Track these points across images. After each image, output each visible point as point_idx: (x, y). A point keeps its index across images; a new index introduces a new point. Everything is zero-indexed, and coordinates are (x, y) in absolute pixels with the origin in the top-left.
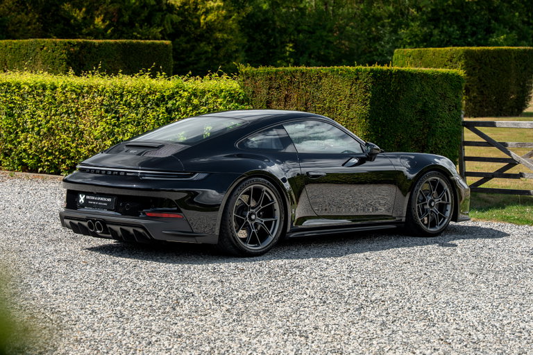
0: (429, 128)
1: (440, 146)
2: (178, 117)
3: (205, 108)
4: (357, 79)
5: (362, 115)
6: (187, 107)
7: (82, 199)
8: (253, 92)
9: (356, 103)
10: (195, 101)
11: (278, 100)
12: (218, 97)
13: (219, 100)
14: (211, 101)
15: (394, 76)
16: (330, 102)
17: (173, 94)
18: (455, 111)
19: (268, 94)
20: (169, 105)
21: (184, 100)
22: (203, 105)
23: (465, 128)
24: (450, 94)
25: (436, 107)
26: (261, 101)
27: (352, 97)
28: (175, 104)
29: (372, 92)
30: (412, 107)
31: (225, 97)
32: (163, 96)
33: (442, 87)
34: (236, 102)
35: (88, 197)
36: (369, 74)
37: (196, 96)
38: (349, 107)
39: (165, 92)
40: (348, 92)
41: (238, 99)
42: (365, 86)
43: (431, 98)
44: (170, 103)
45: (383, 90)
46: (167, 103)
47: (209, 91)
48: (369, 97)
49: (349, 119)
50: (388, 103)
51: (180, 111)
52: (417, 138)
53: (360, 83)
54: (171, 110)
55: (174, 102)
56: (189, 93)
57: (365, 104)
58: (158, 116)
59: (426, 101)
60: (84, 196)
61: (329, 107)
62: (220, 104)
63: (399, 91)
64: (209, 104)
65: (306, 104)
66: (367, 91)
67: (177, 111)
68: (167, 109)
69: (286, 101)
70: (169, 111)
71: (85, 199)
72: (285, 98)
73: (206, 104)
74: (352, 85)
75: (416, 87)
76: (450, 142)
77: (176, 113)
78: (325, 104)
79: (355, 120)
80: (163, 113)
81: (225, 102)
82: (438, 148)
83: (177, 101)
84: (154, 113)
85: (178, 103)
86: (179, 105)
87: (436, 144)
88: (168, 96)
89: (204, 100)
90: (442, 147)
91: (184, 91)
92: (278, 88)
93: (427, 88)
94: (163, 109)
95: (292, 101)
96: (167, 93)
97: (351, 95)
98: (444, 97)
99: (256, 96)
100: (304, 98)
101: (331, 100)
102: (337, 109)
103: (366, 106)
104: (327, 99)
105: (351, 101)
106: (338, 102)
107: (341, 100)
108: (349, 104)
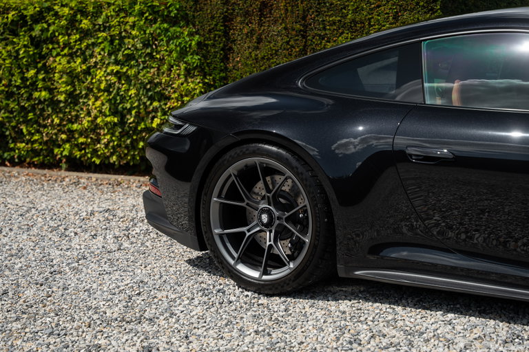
2: (54, 53)
3: (105, 34)
6: (69, 35)
10: (85, 24)
11: (247, 14)
12: (128, 14)
13: (131, 20)
14: (114, 22)
16: (355, 11)
17: (41, 12)
20: (37, 31)
21: (63, 22)
22: (99, 30)
26: (213, 18)
28: (48, 30)
31: (141, 14)
32: (23, 17)
34: (164, 21)
37: (84, 13)
39: (25, 9)
41: (167, 16)
44: (38, 27)
46: (32, 29)
47: (109, 4)
51: (58, 43)
54: (40, 41)
55: (45, 26)
56: (71, 9)
57: (432, 9)
58: (17, 52)
61: (354, 21)
62: (133, 27)
64: (110, 27)
65: (304, 18)
67: (52, 43)
68: (32, 38)
69: (262, 15)
70: (36, 42)
73: (105, 27)
77: (51, 47)
78: (345, 16)
80: (25, 46)
81: (142, 23)
83: (49, 25)
84: (9, 48)
85: (52, 28)
86: (54, 32)
88: (32, 15)
89: (100, 21)
91: (63, 6)
94: (25, 40)
95: (276, 14)
96: (31, 11)
99: (201, 9)
101: (358, 8)
102: (369, 24)
103: (434, 13)
104: (348, 6)
105: (401, 6)
106: (371, 9)
107: (379, 6)
108: (397, 13)
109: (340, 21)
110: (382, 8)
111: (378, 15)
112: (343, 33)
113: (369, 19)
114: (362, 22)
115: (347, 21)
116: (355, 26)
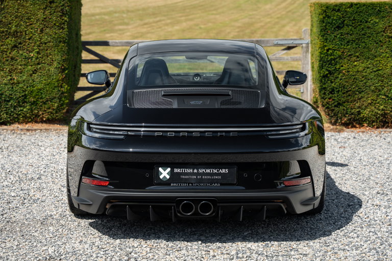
4: (51, 2)
5: (59, 39)
7: (165, 173)
9: (51, 27)
16: (16, 26)
27: (45, 21)
29: (68, 15)
35: (176, 170)
38: (42, 31)
40: (40, 15)
42: (62, 10)
48: (66, 21)
49: (41, 43)
53: (57, 6)
57: (62, 28)
60: (169, 169)
61: (16, 31)
66: (64, 14)
71: (172, 173)
74: (45, 8)
78: (10, 28)
79: (50, 44)
97: (45, 18)
101: (18, 24)
102: (25, 33)
103: (63, 29)
104: (12, 23)
105: (45, 25)
106: (27, 26)
107: (31, 24)
108: (42, 28)
109: (6, 31)
110: (34, 25)
111: (31, 29)
112: (8, 37)
113: (25, 31)
114: (21, 32)
115: (12, 31)
116: (17, 34)
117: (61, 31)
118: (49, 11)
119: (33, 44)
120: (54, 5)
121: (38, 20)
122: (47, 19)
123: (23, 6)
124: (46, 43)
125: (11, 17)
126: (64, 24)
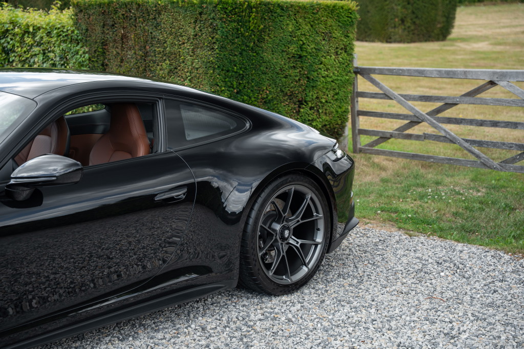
0: (308, 78)
1: (324, 101)
4: (201, 14)
5: (208, 65)
8: (87, 30)
9: (202, 47)
15: (254, 10)
18: (344, 55)
19: (103, 33)
23: (359, 76)
24: (337, 34)
25: (318, 50)
27: (196, 39)
29: (222, 32)
30: (283, 51)
33: (326, 24)
36: (215, 7)
38: (193, 52)
40: (191, 32)
42: (211, 24)
43: (311, 39)
45: (237, 29)
48: (217, 39)
50: (247, 46)
52: (292, 92)
53: (206, 19)
59: (304, 44)
63: (263, 30)
66: (214, 31)
72: (122, 39)
74: (195, 22)
75: (288, 25)
76: (337, 94)
79: (201, 71)
82: (321, 102)
87: (317, 98)
90: (326, 102)
92: (113, 25)
93: (304, 26)
97: (196, 35)
98: (328, 36)
100: (142, 38)
117: (210, 53)
118: (199, 26)
119: (186, 70)
120: (204, 17)
121: (189, 39)
122: (197, 37)
123: (176, 19)
124: (197, 69)
125: (166, 33)
126: (214, 43)
